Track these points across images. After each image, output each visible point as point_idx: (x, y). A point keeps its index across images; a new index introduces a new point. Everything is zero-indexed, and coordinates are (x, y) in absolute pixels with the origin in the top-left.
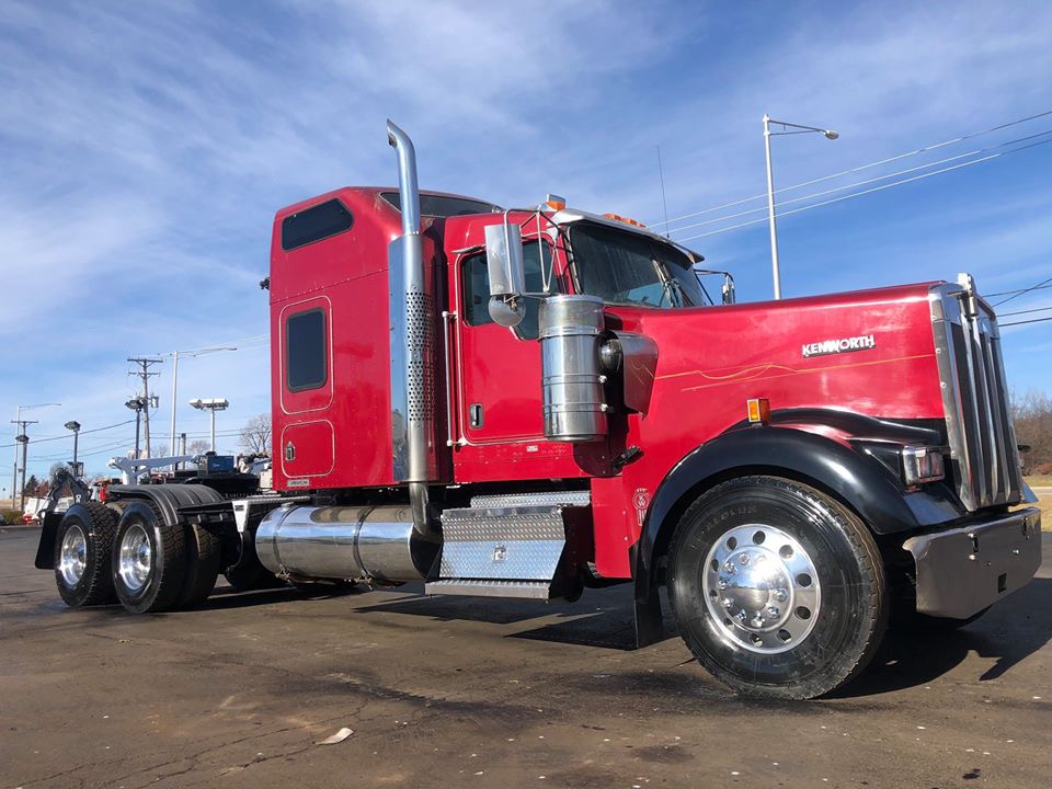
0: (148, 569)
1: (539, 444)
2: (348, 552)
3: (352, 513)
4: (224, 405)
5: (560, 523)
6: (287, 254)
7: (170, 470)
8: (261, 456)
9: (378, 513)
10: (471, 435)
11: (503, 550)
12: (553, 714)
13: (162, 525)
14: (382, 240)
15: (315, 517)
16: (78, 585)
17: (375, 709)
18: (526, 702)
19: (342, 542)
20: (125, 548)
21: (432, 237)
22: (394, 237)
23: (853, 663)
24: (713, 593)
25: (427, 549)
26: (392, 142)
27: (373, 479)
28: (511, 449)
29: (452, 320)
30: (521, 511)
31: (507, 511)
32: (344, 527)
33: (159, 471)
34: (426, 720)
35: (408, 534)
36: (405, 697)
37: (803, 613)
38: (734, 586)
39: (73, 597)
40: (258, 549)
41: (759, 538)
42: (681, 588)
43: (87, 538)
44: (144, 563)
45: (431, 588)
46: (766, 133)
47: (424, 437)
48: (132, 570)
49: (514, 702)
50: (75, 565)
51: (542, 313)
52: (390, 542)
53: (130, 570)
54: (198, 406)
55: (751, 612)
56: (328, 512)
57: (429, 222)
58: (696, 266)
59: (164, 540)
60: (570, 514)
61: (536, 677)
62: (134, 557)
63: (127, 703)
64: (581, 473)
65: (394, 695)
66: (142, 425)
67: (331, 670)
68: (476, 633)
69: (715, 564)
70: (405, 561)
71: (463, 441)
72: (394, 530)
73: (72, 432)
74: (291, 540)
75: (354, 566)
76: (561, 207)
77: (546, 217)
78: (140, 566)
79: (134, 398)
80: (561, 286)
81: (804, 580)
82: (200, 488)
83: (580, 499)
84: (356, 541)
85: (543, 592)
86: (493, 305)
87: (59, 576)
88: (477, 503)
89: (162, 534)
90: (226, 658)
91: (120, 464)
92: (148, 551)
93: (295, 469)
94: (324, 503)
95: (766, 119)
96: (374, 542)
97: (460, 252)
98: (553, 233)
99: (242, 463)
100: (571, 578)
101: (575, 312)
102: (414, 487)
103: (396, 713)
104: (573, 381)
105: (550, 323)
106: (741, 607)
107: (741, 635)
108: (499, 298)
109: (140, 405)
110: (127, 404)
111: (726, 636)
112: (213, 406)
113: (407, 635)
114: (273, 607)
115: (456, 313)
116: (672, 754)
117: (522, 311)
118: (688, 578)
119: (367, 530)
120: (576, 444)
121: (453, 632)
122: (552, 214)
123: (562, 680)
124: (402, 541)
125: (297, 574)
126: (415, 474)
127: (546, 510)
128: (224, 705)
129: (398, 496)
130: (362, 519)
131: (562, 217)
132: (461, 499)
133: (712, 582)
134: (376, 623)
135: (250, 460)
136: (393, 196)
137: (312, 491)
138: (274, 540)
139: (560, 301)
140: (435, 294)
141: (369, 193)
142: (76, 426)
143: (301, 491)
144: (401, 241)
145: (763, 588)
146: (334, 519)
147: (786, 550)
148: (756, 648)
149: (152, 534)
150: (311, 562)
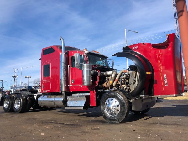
0: (19, 106)
1: (82, 86)
2: (53, 102)
3: (53, 96)
4: (30, 77)
5: (85, 98)
6: (44, 56)
7: (21, 89)
8: (37, 86)
9: (57, 96)
10: (72, 84)
11: (77, 102)
12: (82, 125)
13: (22, 99)
14: (59, 54)
15: (47, 97)
16: (7, 108)
17: (56, 125)
18: (79, 124)
19: (52, 101)
20: (16, 102)
21: (67, 54)
22: (61, 54)
23: (124, 117)
24: (106, 108)
25: (65, 102)
26: (61, 40)
27: (57, 91)
28: (78, 87)
29: (69, 67)
30: (79, 96)
31: (77, 96)
32: (52, 99)
33: (19, 89)
34: (64, 126)
35: (62, 100)
36: (61, 124)
37: (118, 110)
38: (109, 107)
39: (6, 111)
40: (38, 102)
41: (112, 100)
42: (102, 107)
43: (9, 101)
44: (19, 105)
45: (65, 108)
46: (125, 32)
47: (65, 85)
48: (17, 106)
49: (77, 124)
50: (7, 105)
51: (83, 66)
52: (59, 101)
53: (16, 106)
54: (26, 77)
55: (111, 110)
56: (50, 96)
57: (66, 52)
58: (107, 58)
59: (22, 101)
60: (87, 96)
61: (81, 121)
62: (17, 104)
63: (19, 125)
64: (89, 90)
65: (59, 123)
66: (15, 80)
67: (50, 120)
68: (72, 115)
69: (106, 104)
70: (62, 104)
71: (71, 85)
72: (60, 99)
73: (2, 82)
74: (43, 101)
75: (54, 105)
76: (86, 50)
77: (84, 52)
78: (18, 105)
79: (14, 76)
80: (86, 62)
81: (118, 106)
82: (28, 92)
83: (88, 94)
84: (54, 101)
85: (82, 108)
86: (75, 65)
87: (4, 107)
88: (73, 95)
89: (22, 100)
90: (33, 119)
91: (12, 88)
92: (20, 103)
93: (45, 89)
94: (49, 95)
95: (125, 29)
96: (57, 101)
97: (71, 57)
98: (85, 54)
99: (34, 88)
100: (86, 106)
101: (87, 66)
102: (63, 92)
103: (59, 125)
104: (87, 77)
105: (84, 68)
106: (109, 110)
107: (109, 114)
108: (76, 64)
109: (15, 77)
110: (13, 77)
111: (108, 114)
112: (28, 77)
113: (62, 116)
114: (40, 112)
115: (70, 65)
116: (97, 129)
117: (80, 66)
118: (102, 106)
119: (56, 99)
120: (87, 86)
121: (69, 115)
122: (85, 51)
123: (84, 121)
124: (61, 101)
125: (44, 106)
126: (63, 90)
127: (83, 96)
128: (35, 125)
129: (61, 94)
130: (55, 97)
131: (86, 52)
132: (70, 94)
133: (106, 106)
134: (57, 114)
135: (35, 87)
136: (61, 47)
137: (47, 93)
138: (41, 101)
139: (85, 65)
140: (67, 63)
141: (57, 47)
142: (3, 81)
143: (45, 93)
144: (62, 55)
145: (112, 107)
146: (51, 97)
147: (116, 102)
148: (111, 116)
149: (20, 100)
150: (47, 104)
